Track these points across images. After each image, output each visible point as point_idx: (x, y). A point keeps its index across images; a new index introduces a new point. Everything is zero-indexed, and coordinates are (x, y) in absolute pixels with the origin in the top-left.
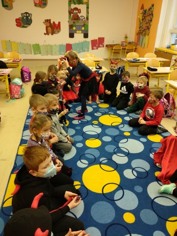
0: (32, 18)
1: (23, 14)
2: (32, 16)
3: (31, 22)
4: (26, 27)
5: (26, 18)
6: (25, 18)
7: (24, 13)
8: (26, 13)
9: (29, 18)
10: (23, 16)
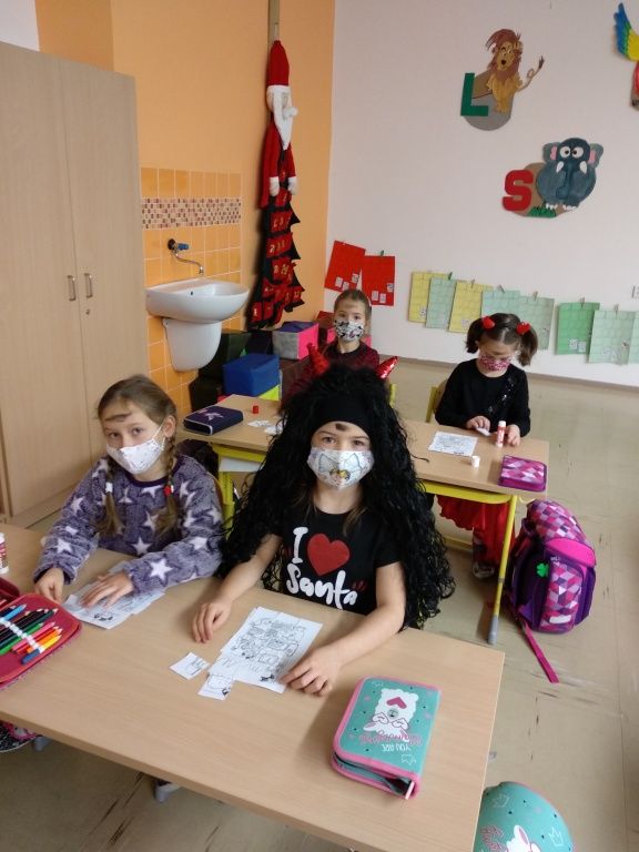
0: (597, 169)
1: (554, 150)
2: (602, 159)
3: (589, 190)
4: (552, 214)
5: (563, 169)
6: (560, 165)
7: (561, 141)
8: (573, 143)
9: (583, 167)
10: (553, 156)
